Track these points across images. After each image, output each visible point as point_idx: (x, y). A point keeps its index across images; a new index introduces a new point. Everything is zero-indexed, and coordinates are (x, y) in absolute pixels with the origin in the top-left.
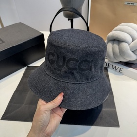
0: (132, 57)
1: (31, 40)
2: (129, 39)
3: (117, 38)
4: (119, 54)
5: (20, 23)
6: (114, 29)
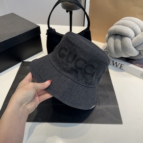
0: (134, 53)
1: (26, 33)
2: (132, 33)
3: (120, 32)
4: (121, 50)
5: (13, 13)
6: (116, 23)
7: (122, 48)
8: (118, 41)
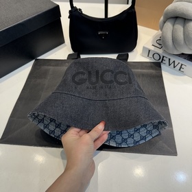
7: (184, 40)
8: (179, 28)
